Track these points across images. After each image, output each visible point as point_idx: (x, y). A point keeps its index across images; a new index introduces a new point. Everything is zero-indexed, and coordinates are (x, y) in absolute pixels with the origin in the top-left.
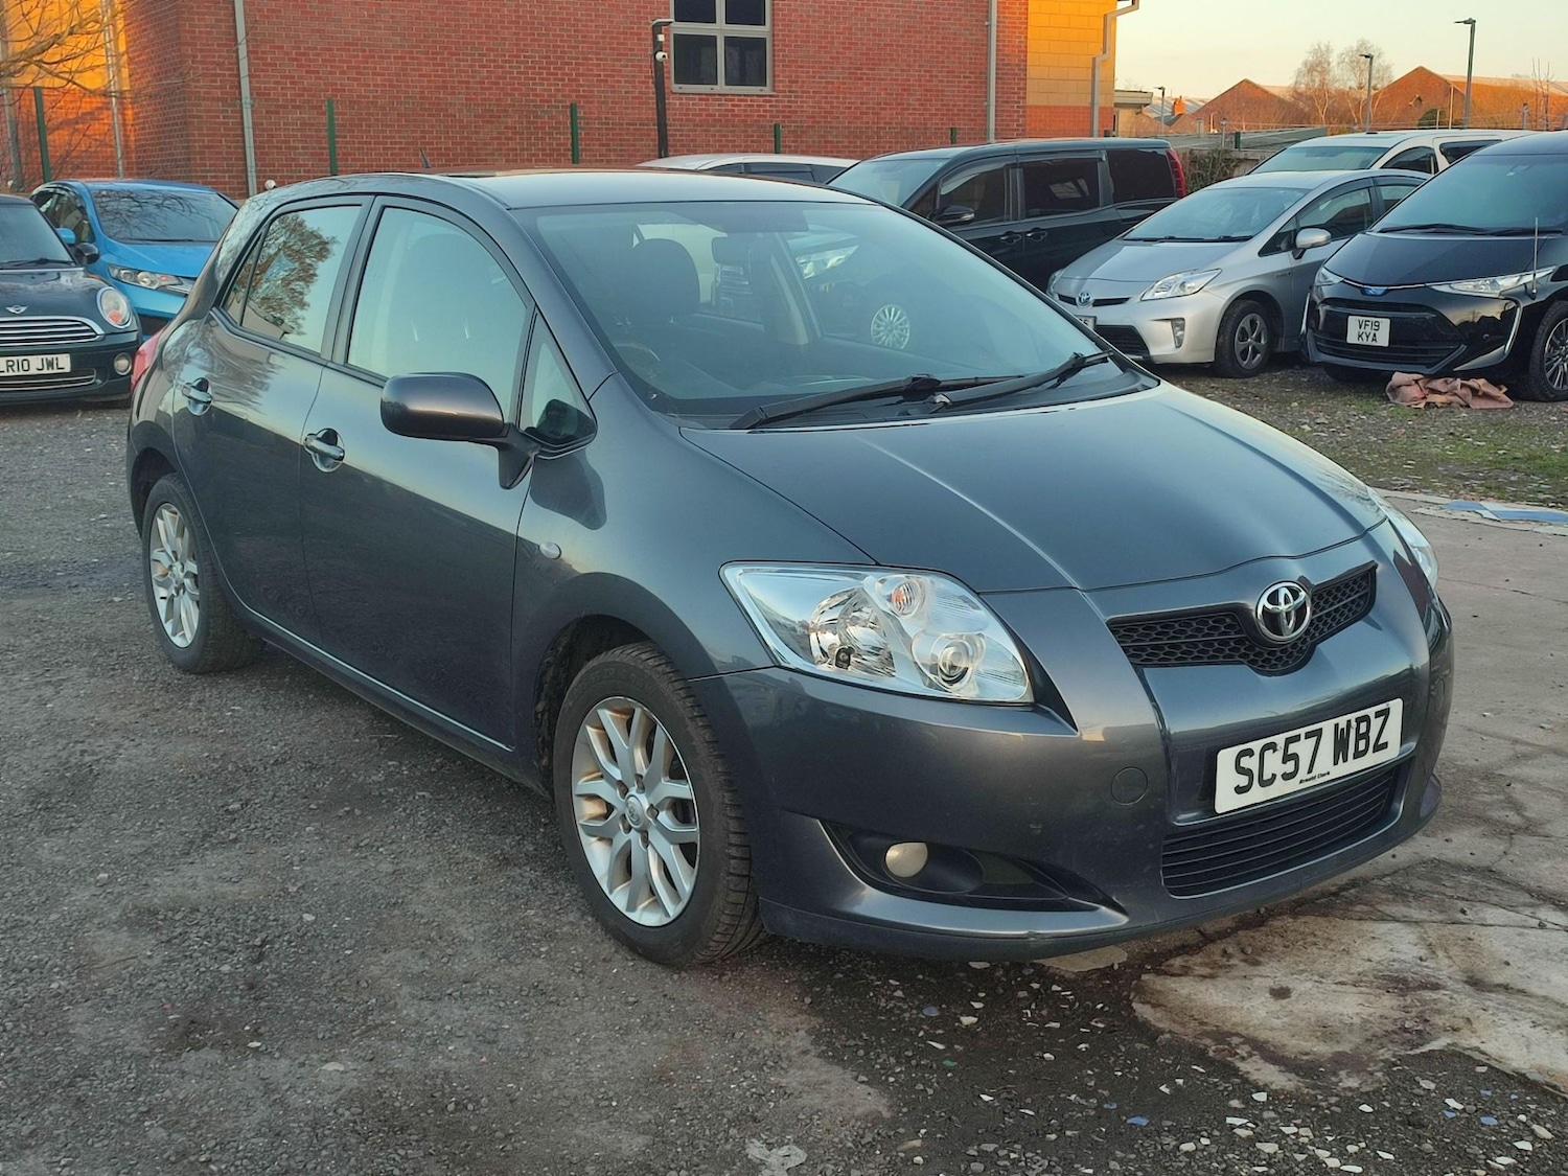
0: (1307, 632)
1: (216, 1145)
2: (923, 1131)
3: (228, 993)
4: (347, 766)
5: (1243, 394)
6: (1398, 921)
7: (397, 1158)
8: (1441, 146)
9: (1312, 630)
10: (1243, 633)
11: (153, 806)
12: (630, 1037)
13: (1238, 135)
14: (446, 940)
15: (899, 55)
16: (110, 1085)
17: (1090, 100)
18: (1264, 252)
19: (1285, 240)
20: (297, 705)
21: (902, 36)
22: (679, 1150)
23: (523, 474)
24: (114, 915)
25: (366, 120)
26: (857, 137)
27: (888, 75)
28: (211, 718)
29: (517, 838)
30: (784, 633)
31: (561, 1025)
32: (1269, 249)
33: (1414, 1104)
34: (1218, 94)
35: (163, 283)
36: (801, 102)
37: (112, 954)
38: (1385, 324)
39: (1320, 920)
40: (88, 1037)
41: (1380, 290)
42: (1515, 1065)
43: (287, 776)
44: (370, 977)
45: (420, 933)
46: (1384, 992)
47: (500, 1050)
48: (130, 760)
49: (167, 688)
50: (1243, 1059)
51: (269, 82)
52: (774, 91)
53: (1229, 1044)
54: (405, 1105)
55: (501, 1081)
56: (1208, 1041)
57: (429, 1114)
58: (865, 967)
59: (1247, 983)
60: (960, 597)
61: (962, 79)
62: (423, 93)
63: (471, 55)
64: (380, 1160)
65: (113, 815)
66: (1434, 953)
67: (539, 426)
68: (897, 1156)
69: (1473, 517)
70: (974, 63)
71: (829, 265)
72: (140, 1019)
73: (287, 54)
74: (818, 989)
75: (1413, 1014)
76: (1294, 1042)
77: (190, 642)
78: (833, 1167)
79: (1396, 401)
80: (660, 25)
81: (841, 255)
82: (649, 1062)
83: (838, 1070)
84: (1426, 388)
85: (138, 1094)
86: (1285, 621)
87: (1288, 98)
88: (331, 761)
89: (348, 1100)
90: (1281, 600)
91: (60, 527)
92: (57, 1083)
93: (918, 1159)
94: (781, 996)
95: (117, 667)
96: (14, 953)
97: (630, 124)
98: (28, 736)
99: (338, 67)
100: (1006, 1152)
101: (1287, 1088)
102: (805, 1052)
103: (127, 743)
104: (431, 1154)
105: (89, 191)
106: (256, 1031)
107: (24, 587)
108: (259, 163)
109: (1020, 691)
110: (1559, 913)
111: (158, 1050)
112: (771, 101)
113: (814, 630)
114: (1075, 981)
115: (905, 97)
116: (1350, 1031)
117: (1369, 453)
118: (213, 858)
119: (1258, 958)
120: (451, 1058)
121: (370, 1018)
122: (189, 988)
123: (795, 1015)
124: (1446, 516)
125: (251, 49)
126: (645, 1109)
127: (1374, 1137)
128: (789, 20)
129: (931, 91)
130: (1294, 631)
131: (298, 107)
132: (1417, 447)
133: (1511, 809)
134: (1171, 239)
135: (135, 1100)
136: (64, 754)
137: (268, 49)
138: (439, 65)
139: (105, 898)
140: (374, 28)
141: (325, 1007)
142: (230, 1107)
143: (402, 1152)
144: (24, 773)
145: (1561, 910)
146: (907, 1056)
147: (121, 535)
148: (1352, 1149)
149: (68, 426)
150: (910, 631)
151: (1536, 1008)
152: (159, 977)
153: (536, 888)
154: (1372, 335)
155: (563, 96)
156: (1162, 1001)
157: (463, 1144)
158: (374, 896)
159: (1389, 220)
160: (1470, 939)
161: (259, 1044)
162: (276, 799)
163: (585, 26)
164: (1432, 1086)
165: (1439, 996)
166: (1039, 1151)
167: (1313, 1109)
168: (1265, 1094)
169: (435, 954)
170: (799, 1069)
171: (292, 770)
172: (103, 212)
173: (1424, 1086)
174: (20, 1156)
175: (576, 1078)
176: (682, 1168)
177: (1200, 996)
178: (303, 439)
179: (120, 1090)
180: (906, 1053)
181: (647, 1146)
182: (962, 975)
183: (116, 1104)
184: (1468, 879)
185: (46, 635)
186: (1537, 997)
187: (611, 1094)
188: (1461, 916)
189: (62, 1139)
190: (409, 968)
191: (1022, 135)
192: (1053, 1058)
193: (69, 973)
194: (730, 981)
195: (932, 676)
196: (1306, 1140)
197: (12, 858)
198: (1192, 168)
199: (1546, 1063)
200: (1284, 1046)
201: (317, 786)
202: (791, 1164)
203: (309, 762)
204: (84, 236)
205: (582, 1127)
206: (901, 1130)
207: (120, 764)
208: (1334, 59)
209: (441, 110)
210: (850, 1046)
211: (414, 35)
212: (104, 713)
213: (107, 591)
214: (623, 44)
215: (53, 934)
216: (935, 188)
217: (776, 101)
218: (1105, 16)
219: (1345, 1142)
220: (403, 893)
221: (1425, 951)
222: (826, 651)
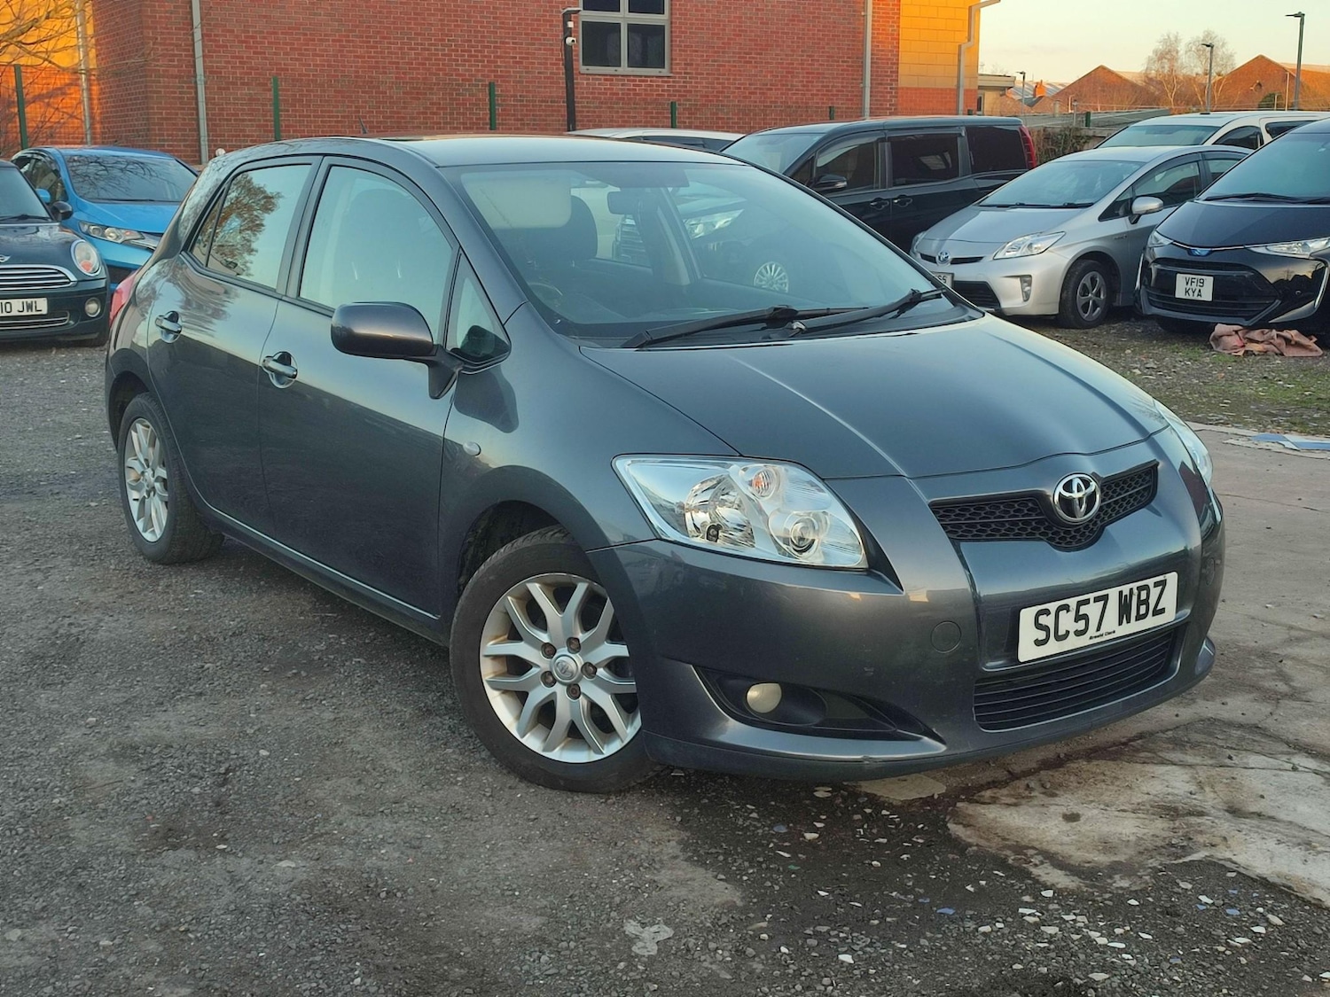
0: (1098, 516)
1: (193, 919)
2: (769, 916)
3: (198, 808)
4: (294, 638)
5: (1084, 342)
6: (1175, 765)
7: (340, 931)
8: (1267, 126)
9: (1102, 515)
10: (1043, 515)
11: (130, 668)
12: (530, 845)
13: (1088, 114)
14: (378, 771)
15: (784, 42)
16: (105, 875)
17: (955, 83)
18: (1103, 217)
19: (1123, 206)
20: (251, 589)
21: (787, 24)
22: (569, 927)
23: (449, 386)
24: (103, 749)
25: (306, 96)
26: (747, 115)
27: (774, 59)
28: (177, 599)
29: (438, 694)
30: (664, 512)
31: (473, 835)
32: (1107, 215)
33: (1173, 899)
34: (1075, 79)
35: (128, 238)
36: (696, 83)
37: (102, 779)
38: (1209, 281)
39: (1110, 763)
40: (85, 839)
41: (1204, 251)
42: (1258, 871)
43: (244, 646)
44: (316, 798)
45: (357, 766)
46: (1158, 817)
47: (424, 853)
48: (110, 632)
49: (139, 575)
50: (1036, 865)
51: (220, 62)
52: (672, 72)
53: (1026, 855)
54: (346, 892)
55: (424, 876)
56: (1008, 852)
57: (365, 900)
58: (727, 794)
59: (1044, 810)
60: (808, 482)
61: (841, 63)
62: (358, 72)
63: (400, 39)
64: (326, 932)
65: (98, 674)
66: (1202, 788)
67: (462, 347)
68: (747, 934)
69: (1276, 448)
70: (851, 49)
71: (717, 227)
72: (127, 827)
73: (237, 36)
74: (687, 811)
75: (1180, 834)
76: (1079, 853)
77: (159, 537)
78: (694, 941)
79: (1219, 349)
80: (570, 13)
81: (729, 217)
82: (546, 863)
83: (701, 870)
84: (1245, 339)
85: (128, 881)
86: (1078, 507)
87: (1140, 83)
88: (280, 634)
89: (299, 888)
90: (1075, 488)
91: (42, 445)
92: (61, 873)
93: (764, 936)
94: (657, 815)
95: (96, 558)
96: (21, 777)
97: (542, 101)
98: (23, 612)
99: (282, 49)
100: (836, 932)
101: (1070, 887)
102: (676, 857)
103: (107, 618)
104: (367, 929)
105: (63, 156)
106: (222, 836)
107: (13, 493)
108: (211, 134)
109: (857, 559)
110: (1310, 760)
111: (143, 850)
112: (669, 82)
113: (689, 510)
114: (902, 807)
115: (790, 78)
116: (1126, 846)
117: (1190, 394)
118: (182, 708)
119: (1054, 791)
120: (383, 859)
121: (316, 828)
122: (166, 804)
123: (667, 830)
124: (1253, 446)
125: (205, 32)
126: (542, 897)
127: (1137, 923)
128: (685, 10)
129: (813, 73)
130: (1085, 514)
131: (247, 84)
132: (1234, 388)
133: (1281, 680)
134: (1022, 205)
135: (125, 887)
136: (54, 626)
137: (220, 33)
138: (372, 47)
139: (94, 736)
140: (315, 14)
141: (279, 820)
142: (203, 892)
143: (343, 927)
144: (22, 640)
145: (1312, 757)
146: (758, 862)
147: (95, 452)
148: (1118, 931)
149: (44, 361)
150: (768, 509)
151: (1282, 830)
152: (142, 796)
153: (454, 733)
154: (1197, 291)
155: (483, 76)
156: (972, 822)
157: (393, 922)
158: (319, 737)
159: (1215, 189)
160: (1233, 778)
161: (225, 847)
162: (234, 663)
163: (504, 14)
164: (1190, 886)
165: (1203, 821)
166: (863, 932)
167: (1090, 903)
168: (1051, 892)
169: (369, 781)
170: (669, 869)
171: (248, 641)
172: (74, 174)
173: (1183, 886)
174: (34, 924)
175: (486, 874)
176: (572, 940)
177: (1004, 819)
178: (262, 360)
179: (113, 879)
180: (758, 859)
181: (544, 925)
182: (807, 802)
183: (110, 889)
184: (1237, 733)
185: (33, 532)
186: (1284, 822)
187: (515, 886)
188: (1228, 761)
189: (68, 912)
190: (348, 792)
191: (895, 113)
192: (879, 864)
193: (67, 792)
194: (614, 803)
195: (785, 546)
196: (1082, 925)
197: (16, 705)
198: (1046, 144)
199: (1285, 870)
200: (1071, 856)
201: (269, 653)
202: (660, 938)
203: (262, 634)
204: (58, 196)
205: (490, 910)
206: (752, 915)
207: (102, 635)
208: (1182, 48)
209: (374, 87)
210: (712, 853)
211: (350, 21)
212: (87, 594)
213: (84, 497)
214: (536, 30)
215: (52, 763)
216: (813, 160)
217: (674, 82)
218: (970, 7)
219: (1114, 926)
220: (342, 735)
221: (1194, 787)
222: (699, 526)
